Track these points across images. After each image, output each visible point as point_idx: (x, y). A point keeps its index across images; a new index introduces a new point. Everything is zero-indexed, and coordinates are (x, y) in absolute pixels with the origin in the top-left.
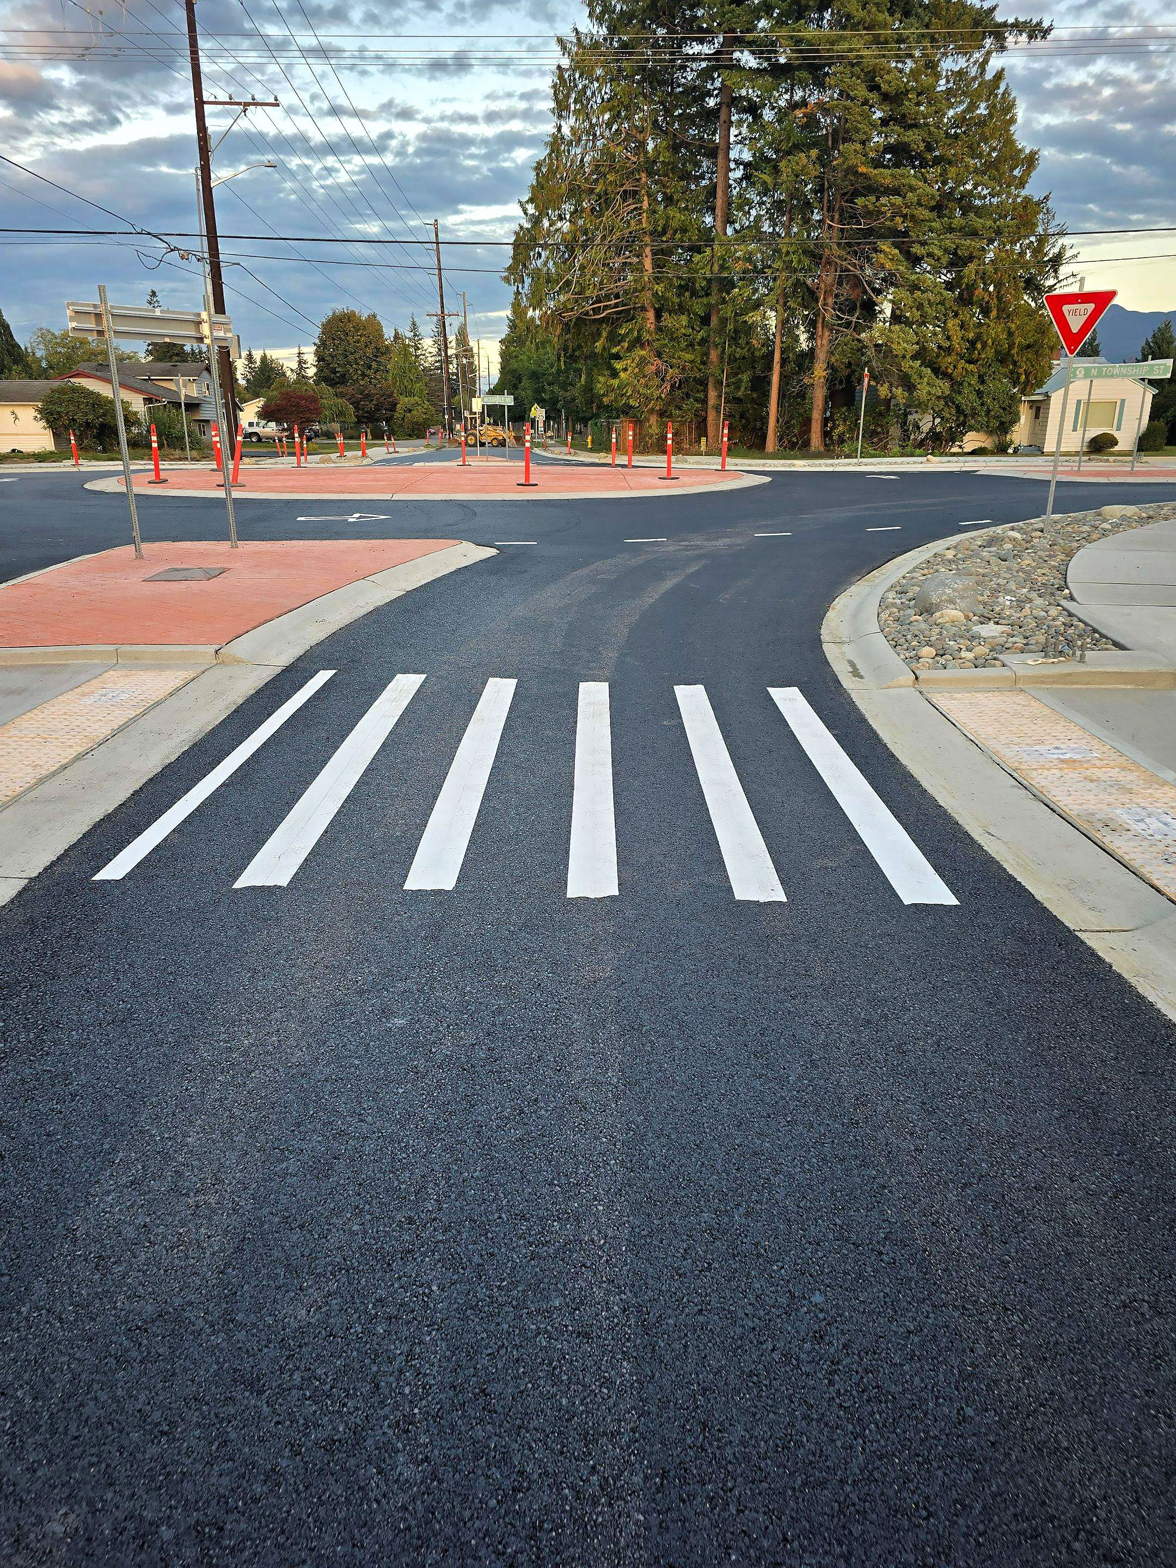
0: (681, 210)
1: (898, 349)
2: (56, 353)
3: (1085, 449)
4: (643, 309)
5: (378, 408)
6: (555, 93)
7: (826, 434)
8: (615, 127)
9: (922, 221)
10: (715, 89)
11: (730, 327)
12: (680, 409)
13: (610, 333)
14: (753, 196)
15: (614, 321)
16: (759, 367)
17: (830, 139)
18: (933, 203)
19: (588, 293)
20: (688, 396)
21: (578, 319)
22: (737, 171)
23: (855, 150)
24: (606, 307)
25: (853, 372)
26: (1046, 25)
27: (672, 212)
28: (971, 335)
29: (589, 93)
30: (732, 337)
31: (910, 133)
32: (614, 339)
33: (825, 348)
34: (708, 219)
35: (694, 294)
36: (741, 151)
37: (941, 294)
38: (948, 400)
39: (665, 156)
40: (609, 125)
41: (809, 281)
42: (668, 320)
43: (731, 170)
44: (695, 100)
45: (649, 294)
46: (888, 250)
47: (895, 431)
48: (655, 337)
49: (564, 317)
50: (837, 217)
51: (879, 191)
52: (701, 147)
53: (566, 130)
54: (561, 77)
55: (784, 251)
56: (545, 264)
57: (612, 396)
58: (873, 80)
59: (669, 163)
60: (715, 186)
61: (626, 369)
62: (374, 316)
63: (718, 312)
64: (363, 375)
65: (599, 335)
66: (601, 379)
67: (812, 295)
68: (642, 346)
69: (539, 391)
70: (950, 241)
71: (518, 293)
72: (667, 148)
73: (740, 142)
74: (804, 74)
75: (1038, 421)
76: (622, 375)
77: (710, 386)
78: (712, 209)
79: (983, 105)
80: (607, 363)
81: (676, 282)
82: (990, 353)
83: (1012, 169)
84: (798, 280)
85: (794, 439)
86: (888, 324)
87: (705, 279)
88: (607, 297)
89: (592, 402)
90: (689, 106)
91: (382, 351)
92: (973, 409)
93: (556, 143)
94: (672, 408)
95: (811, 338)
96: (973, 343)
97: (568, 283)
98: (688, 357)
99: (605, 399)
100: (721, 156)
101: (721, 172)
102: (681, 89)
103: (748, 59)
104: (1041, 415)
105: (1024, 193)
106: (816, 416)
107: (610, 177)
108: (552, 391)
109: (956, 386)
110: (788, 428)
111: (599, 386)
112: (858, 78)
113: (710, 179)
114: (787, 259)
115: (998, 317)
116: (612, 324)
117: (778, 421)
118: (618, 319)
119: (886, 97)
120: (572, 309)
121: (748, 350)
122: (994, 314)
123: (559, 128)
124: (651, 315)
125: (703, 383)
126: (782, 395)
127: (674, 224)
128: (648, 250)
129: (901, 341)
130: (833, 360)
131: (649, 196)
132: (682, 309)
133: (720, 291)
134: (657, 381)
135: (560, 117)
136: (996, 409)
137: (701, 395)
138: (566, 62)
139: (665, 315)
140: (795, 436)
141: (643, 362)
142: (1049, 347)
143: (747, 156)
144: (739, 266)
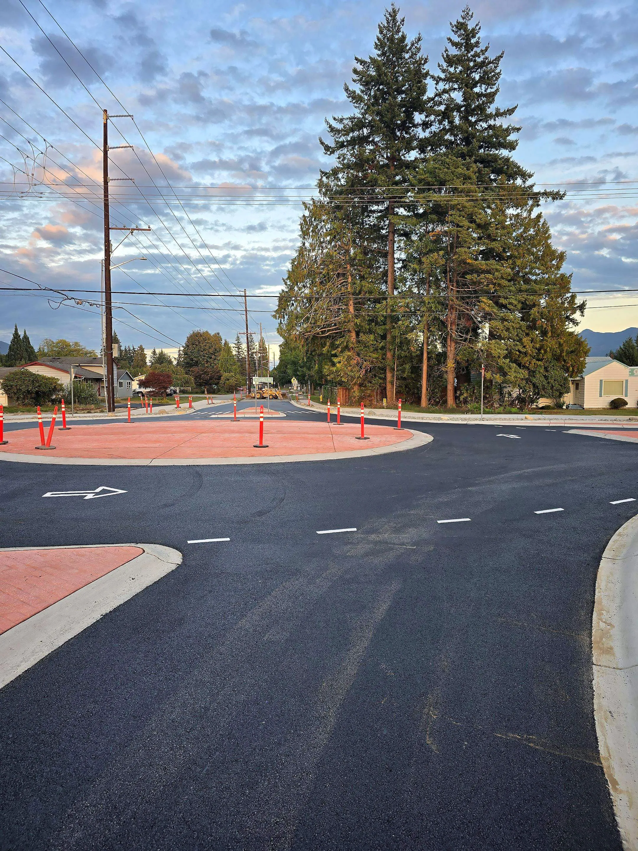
0: (369, 283)
1: (495, 353)
2: (53, 350)
3: (608, 407)
4: (349, 331)
5: (211, 378)
6: (301, 228)
7: (456, 398)
8: (333, 244)
9: (505, 286)
10: (385, 226)
11: (398, 340)
12: (371, 383)
13: (331, 343)
14: (407, 275)
15: (333, 338)
16: (415, 362)
17: (449, 247)
18: (509, 278)
19: (318, 323)
20: (375, 376)
21: (314, 336)
22: (399, 264)
23: (465, 252)
24: (329, 331)
25: (470, 364)
26: (562, 193)
27: (363, 283)
28: (538, 346)
29: (319, 227)
30: (399, 346)
31: (494, 243)
32: (333, 346)
33: (453, 352)
34: (383, 287)
35: (377, 323)
36: (400, 254)
37: (519, 323)
38: (527, 380)
39: (360, 257)
40: (330, 242)
41: (441, 317)
42: (363, 337)
43: (395, 263)
44: (375, 231)
45: (352, 324)
46: (486, 301)
47: (496, 397)
48: (356, 345)
49: (306, 335)
50: (455, 285)
51: (479, 272)
52: (379, 252)
53: (307, 245)
54: (305, 220)
55: (427, 302)
56: (296, 309)
57: (332, 376)
58: (472, 218)
59: (362, 260)
60: (387, 271)
61: (340, 362)
62: (218, 334)
63: (391, 332)
64: (207, 362)
65: (325, 344)
66: (326, 367)
67: (443, 325)
68: (349, 350)
69: (296, 371)
70: (522, 297)
71: (281, 323)
72: (361, 253)
73: (400, 250)
74: (434, 216)
75: (578, 391)
76: (338, 365)
77: (387, 371)
78: (386, 282)
79: (532, 230)
80: (330, 358)
81: (367, 318)
82: (549, 355)
83: (551, 261)
84: (435, 317)
85: (438, 400)
86: (488, 339)
87: (383, 316)
88: (329, 325)
89: (322, 378)
90: (372, 234)
91: (217, 351)
92: (543, 386)
93: (302, 251)
94: (366, 382)
95: (444, 346)
96: (539, 350)
97: (308, 318)
98: (374, 356)
99: (328, 377)
100: (389, 257)
101: (390, 264)
102: (368, 226)
103: (402, 211)
104: (579, 387)
105: (560, 272)
106: (450, 388)
107: (331, 267)
108: (303, 371)
109: (532, 373)
110: (433, 393)
111: (325, 370)
112: (463, 217)
113: (384, 268)
114: (429, 306)
115: (552, 336)
116: (332, 339)
117: (427, 390)
118: (336, 336)
119: (479, 226)
120: (310, 332)
121: (408, 353)
122: (550, 334)
123: (304, 244)
124: (354, 335)
125: (384, 369)
126: (429, 376)
127: (365, 289)
128: (351, 302)
129: (496, 349)
130: (458, 358)
131: (352, 275)
132: (370, 332)
133: (392, 322)
134: (357, 368)
135: (304, 238)
136: (557, 386)
137: (383, 376)
138: (307, 213)
139: (361, 334)
140: (438, 398)
141: (349, 358)
142: (584, 352)
143: (403, 256)
144: (402, 310)
